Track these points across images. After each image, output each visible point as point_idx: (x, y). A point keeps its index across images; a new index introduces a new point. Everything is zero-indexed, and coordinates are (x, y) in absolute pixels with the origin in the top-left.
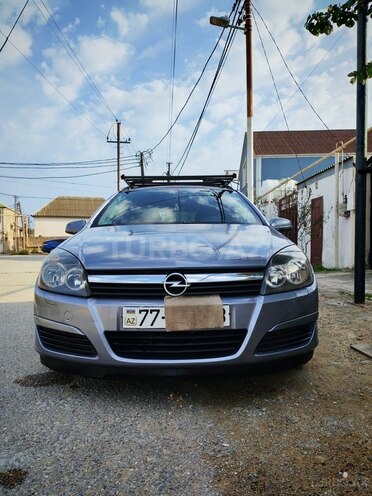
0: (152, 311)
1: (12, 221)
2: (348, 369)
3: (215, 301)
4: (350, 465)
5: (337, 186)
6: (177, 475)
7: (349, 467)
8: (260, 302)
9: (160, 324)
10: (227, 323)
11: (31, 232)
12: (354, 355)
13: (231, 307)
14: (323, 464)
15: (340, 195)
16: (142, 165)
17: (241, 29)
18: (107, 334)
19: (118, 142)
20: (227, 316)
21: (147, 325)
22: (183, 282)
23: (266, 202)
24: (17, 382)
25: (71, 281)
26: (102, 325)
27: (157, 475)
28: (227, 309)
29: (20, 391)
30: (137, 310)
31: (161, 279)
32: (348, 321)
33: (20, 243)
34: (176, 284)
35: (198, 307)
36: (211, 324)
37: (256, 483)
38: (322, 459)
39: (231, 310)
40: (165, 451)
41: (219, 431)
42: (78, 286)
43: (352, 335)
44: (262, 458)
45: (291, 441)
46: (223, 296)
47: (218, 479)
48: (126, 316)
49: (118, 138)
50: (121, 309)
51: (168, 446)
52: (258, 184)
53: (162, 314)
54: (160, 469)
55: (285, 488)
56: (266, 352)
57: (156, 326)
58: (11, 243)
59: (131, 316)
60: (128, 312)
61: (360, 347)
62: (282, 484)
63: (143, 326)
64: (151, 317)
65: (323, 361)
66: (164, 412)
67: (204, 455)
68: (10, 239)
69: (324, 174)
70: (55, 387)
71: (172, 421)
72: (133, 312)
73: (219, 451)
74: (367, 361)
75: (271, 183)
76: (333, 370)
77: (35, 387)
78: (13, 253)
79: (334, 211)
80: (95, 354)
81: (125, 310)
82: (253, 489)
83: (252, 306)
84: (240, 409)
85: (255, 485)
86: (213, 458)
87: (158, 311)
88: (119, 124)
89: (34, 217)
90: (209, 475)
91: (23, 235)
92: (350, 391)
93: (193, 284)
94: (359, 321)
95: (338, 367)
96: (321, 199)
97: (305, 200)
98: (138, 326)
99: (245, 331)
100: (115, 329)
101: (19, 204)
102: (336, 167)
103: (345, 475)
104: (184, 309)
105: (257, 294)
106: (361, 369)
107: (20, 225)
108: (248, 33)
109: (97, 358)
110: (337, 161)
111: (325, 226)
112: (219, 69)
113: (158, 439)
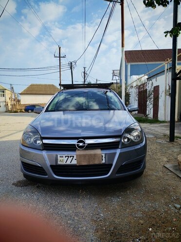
0: (70, 157)
1: (10, 96)
2: (161, 177)
3: (98, 152)
4: (153, 225)
5: (166, 81)
6: (80, 229)
7: (153, 226)
8: (118, 151)
9: (74, 162)
10: (104, 161)
11: (19, 101)
12: (165, 169)
13: (105, 154)
14: (142, 224)
15: (167, 85)
16: (71, 69)
17: (118, 2)
18: (51, 166)
19: (60, 57)
20: (104, 158)
21: (68, 163)
22: (85, 143)
23: (132, 87)
24: (13, 184)
25: (35, 141)
26: (49, 162)
27: (72, 229)
28: (104, 155)
29: (15, 189)
30: (64, 156)
31: (74, 142)
32: (164, 151)
33: (14, 107)
34: (81, 144)
35: (91, 155)
36: (97, 162)
37: (112, 233)
38: (142, 222)
39: (105, 156)
40: (76, 218)
41: (100, 208)
42: (39, 144)
43: (165, 159)
44: (116, 221)
45: (130, 213)
46: (102, 149)
47: (97, 231)
48: (59, 159)
49: (60, 55)
50: (57, 156)
51: (77, 216)
52: (129, 77)
53: (75, 158)
54: (73, 227)
55: (124, 235)
56: (121, 173)
57: (72, 163)
58: (10, 107)
59: (61, 159)
60: (60, 157)
61: (168, 166)
62: (123, 233)
63: (67, 163)
64: (70, 159)
65: (150, 173)
66: (77, 199)
67: (92, 220)
68: (9, 105)
69: (159, 75)
70: (30, 187)
71: (80, 204)
72: (63, 157)
73: (99, 218)
74: (170, 173)
75: (135, 77)
76: (154, 177)
77: (21, 187)
78: (11, 112)
79: (164, 93)
80: (46, 175)
81: (59, 156)
82: (111, 236)
83: (115, 154)
84: (110, 197)
85: (112, 234)
86: (95, 221)
87: (73, 157)
88: (60, 48)
89: (20, 94)
90: (93, 229)
91: (15, 103)
92: (160, 188)
93: (89, 144)
94: (170, 152)
95: (156, 176)
96: (158, 87)
97: (150, 88)
98: (65, 163)
99: (112, 165)
100: (55, 164)
101: (12, 88)
102: (165, 72)
103: (150, 229)
104: (85, 156)
105: (117, 148)
106: (166, 178)
107: (13, 97)
108: (122, 5)
109: (47, 176)
110: (166, 68)
111: (160, 100)
112: (108, 22)
113: (73, 212)
